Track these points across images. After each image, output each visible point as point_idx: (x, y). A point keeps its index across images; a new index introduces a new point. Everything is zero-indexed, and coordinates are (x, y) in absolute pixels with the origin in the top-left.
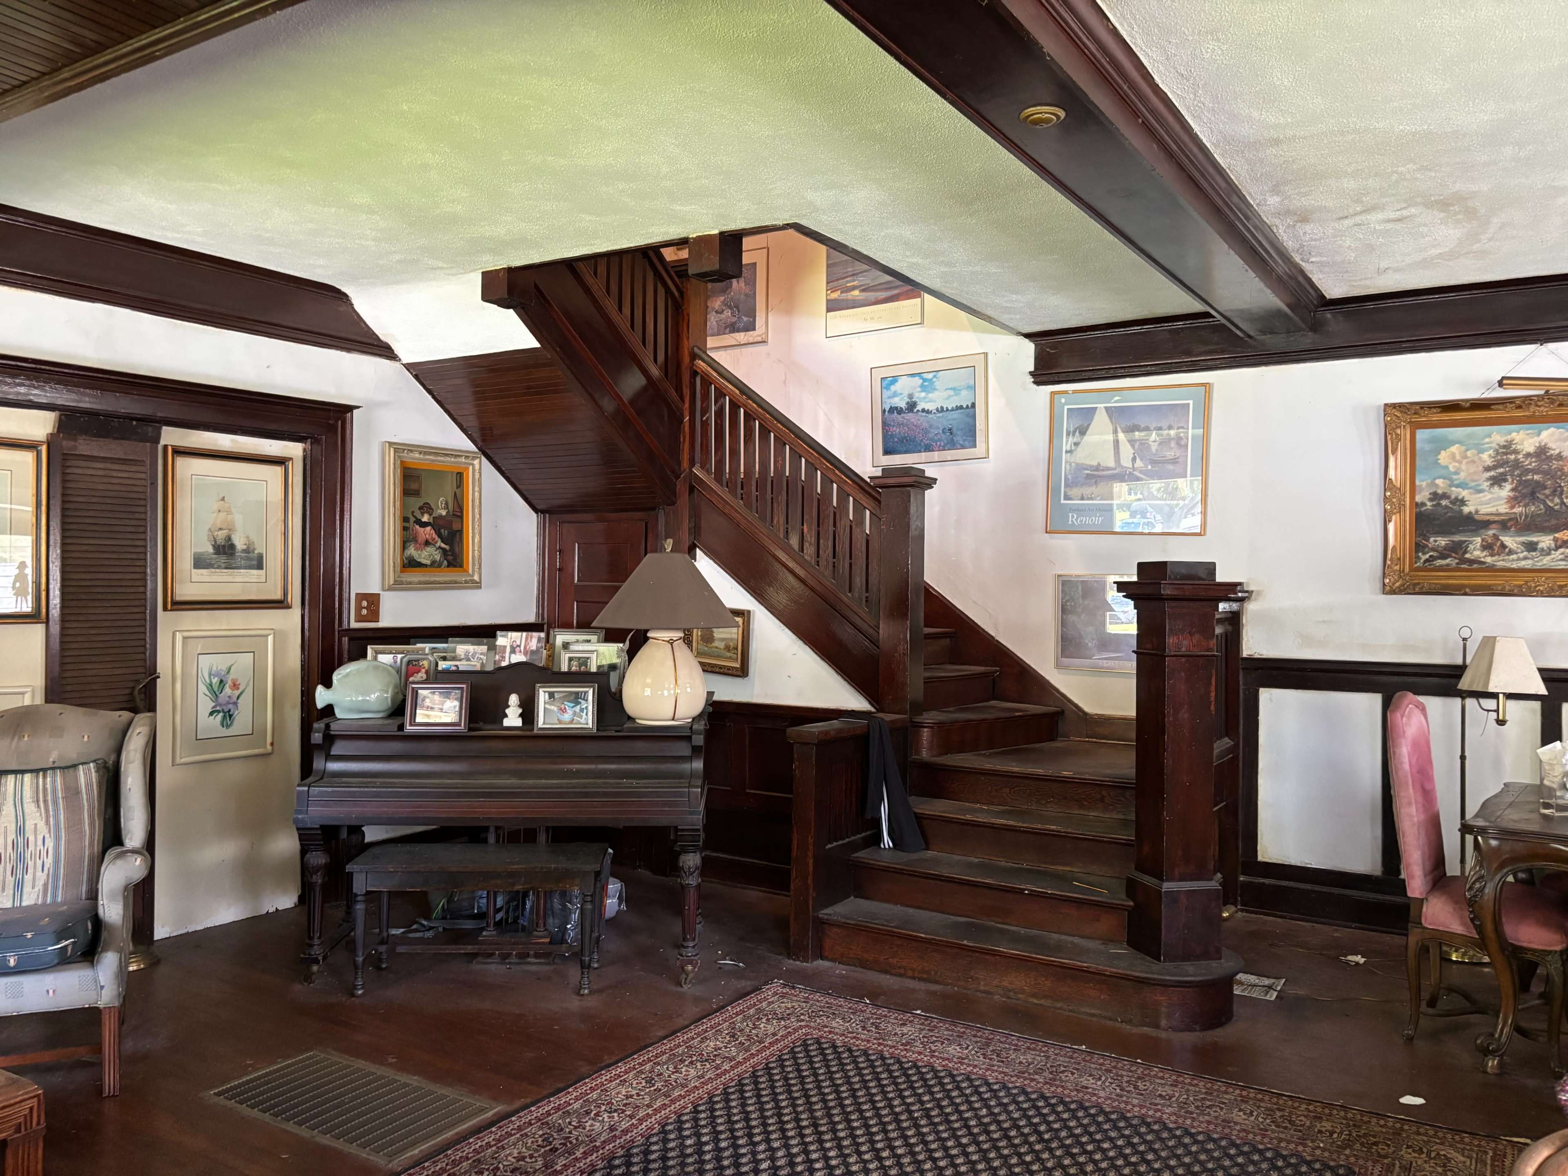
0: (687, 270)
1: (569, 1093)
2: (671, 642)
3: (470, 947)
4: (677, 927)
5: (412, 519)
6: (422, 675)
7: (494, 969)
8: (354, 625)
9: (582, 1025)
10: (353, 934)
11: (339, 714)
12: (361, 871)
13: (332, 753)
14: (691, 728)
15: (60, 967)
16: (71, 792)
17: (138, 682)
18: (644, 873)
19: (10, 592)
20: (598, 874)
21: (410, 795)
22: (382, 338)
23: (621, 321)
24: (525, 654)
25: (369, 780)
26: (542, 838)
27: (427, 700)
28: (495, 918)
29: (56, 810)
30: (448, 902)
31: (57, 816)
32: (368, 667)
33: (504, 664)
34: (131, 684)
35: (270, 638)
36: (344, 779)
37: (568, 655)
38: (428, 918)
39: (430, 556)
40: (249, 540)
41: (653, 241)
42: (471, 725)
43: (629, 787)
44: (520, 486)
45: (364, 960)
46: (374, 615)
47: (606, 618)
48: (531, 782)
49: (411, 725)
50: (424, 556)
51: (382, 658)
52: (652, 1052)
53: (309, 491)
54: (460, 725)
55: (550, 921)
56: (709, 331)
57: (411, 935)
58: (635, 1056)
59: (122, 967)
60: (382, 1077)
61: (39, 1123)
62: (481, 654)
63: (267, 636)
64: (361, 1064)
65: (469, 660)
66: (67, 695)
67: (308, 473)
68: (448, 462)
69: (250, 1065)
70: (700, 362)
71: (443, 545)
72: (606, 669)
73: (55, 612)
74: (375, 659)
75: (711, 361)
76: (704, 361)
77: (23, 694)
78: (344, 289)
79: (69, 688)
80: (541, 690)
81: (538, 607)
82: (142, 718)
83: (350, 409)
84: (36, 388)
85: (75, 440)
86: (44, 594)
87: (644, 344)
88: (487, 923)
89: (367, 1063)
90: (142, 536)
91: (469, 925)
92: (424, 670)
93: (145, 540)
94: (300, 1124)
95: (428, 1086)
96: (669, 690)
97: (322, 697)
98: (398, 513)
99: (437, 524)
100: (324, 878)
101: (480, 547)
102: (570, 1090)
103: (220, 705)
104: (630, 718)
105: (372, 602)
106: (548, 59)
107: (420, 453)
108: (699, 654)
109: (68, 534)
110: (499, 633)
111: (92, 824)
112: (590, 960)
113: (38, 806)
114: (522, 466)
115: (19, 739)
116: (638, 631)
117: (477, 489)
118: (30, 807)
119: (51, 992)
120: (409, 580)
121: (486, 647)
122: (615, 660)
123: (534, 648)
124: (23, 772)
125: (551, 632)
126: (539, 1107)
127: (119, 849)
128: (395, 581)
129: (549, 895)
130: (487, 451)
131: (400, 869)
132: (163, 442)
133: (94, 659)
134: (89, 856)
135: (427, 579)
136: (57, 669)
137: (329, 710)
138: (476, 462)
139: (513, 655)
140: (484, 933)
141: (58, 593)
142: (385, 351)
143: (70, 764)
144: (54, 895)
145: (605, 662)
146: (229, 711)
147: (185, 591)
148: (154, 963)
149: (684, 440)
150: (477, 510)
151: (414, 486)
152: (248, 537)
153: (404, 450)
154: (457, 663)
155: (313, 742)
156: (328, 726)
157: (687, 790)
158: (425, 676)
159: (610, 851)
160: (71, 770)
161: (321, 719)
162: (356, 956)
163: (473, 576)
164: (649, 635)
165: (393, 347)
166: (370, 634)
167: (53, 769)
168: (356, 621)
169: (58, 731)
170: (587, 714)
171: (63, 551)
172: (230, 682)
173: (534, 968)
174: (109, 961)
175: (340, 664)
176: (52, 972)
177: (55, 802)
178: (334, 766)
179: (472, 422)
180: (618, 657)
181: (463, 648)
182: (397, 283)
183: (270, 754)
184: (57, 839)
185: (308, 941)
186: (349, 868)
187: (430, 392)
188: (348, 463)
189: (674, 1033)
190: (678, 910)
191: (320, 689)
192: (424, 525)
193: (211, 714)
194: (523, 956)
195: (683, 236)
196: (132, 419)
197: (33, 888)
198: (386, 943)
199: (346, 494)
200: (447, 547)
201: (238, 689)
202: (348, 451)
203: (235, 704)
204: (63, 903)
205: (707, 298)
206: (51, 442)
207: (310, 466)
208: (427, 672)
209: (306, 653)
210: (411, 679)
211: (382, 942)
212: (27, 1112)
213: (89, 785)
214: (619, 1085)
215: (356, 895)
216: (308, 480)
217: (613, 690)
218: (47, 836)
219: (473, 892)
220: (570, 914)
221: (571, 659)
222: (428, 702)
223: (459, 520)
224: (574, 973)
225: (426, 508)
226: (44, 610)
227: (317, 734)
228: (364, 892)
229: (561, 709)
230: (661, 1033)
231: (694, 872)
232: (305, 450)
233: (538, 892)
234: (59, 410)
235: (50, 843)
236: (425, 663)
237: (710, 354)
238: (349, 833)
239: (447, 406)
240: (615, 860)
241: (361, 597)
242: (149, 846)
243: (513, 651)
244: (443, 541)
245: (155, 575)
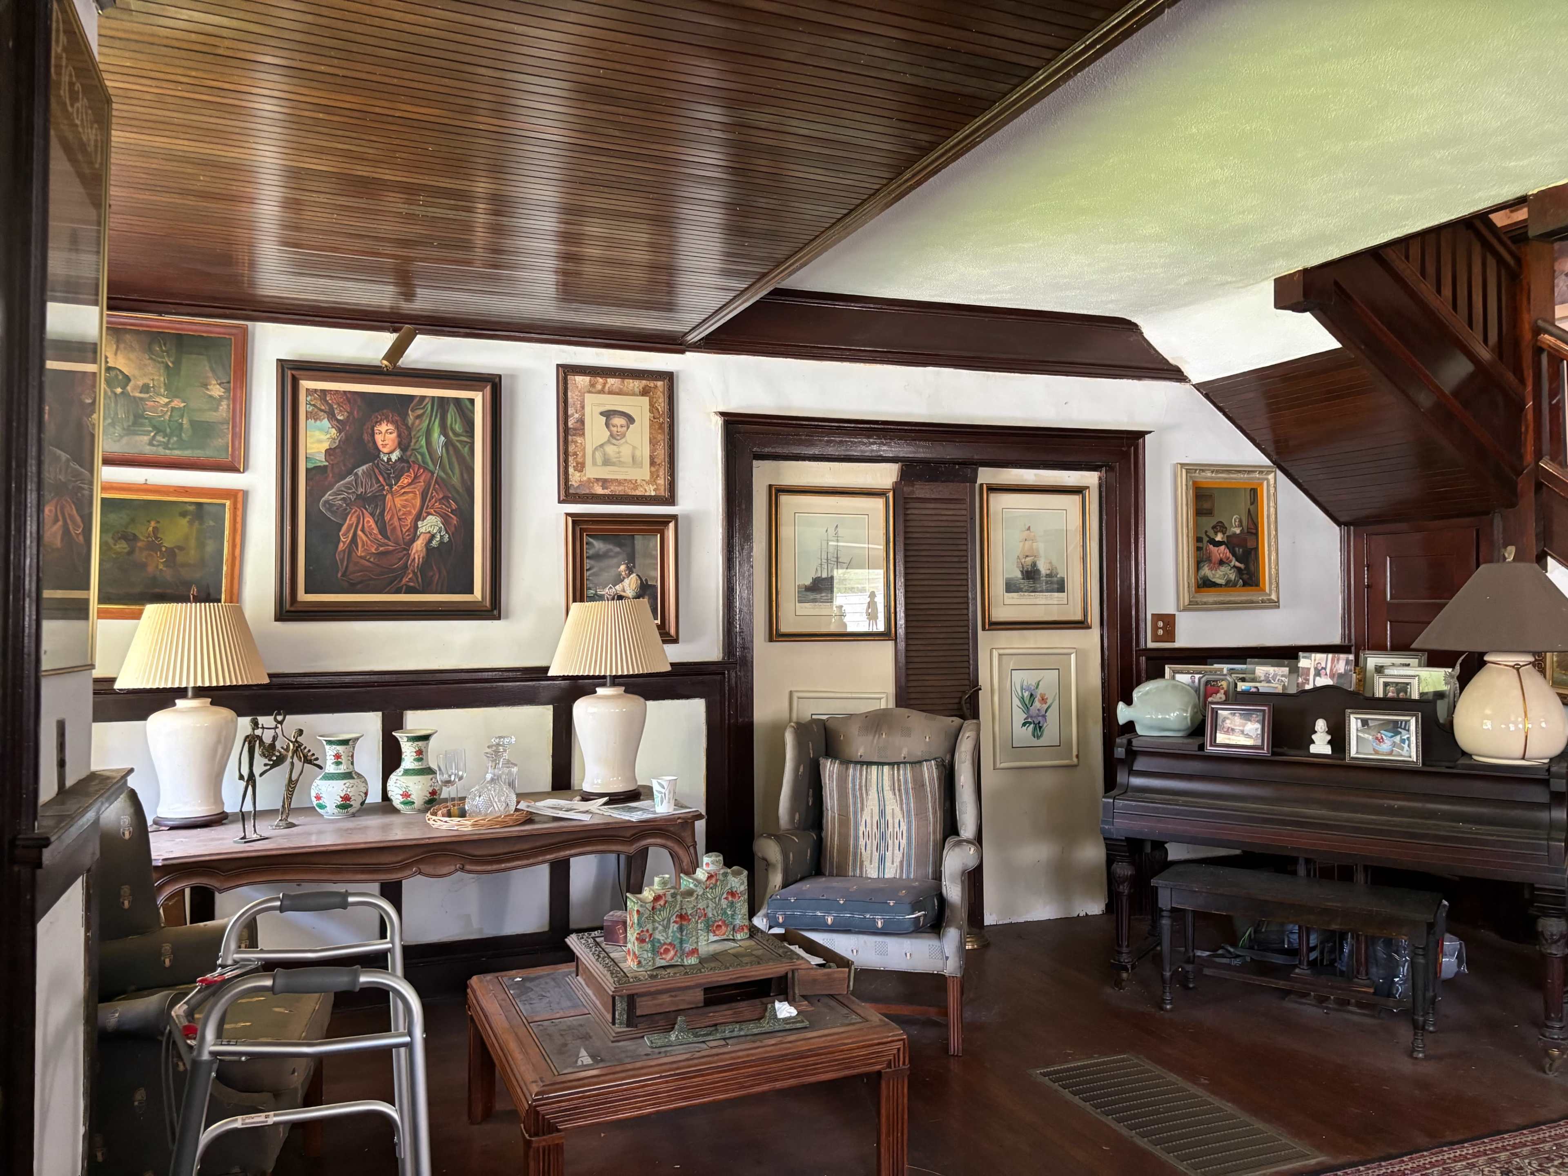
0: (1526, 232)
1: (1403, 1162)
2: (1517, 668)
3: (1282, 982)
4: (1537, 1003)
5: (1206, 539)
6: (1221, 696)
7: (1309, 1011)
8: (1151, 645)
9: (1417, 1092)
10: (1159, 948)
11: (1139, 730)
12: (1166, 887)
13: (1134, 768)
14: (1548, 770)
15: (914, 935)
16: (919, 785)
17: (964, 692)
18: (1489, 935)
19: (865, 617)
20: (1431, 926)
21: (1214, 816)
22: (1171, 361)
23: (1440, 304)
24: (1332, 676)
25: (1171, 797)
26: (1360, 877)
27: (1228, 721)
28: (1308, 958)
29: (908, 799)
30: (1255, 932)
31: (908, 804)
32: (1167, 686)
33: (1308, 687)
34: (960, 695)
35: (1073, 656)
36: (1147, 795)
37: (1382, 680)
38: (1234, 945)
39: (1224, 575)
40: (1052, 566)
41: (1481, 208)
42: (1275, 749)
43: (1468, 833)
44: (1319, 499)
45: (1172, 976)
46: (1170, 635)
47: (1429, 638)
48: (1346, 815)
49: (1211, 745)
50: (1219, 575)
51: (1179, 677)
52: (1509, 1139)
53: (1105, 517)
54: (1263, 749)
55: (1373, 970)
56: (1557, 299)
57: (1217, 960)
58: (1486, 1140)
59: (962, 944)
60: (1195, 1096)
61: (904, 1065)
62: (1282, 676)
63: (1070, 654)
64: (1172, 1077)
65: (1269, 682)
66: (912, 702)
67: (1104, 499)
68: (1241, 479)
69: (1070, 1055)
70: (1546, 336)
71: (1237, 564)
72: (1431, 697)
73: (901, 631)
74: (1173, 678)
75: (1561, 333)
76: (1551, 334)
77: (880, 699)
78: (1134, 320)
79: (913, 696)
80: (1352, 717)
81: (1343, 627)
82: (969, 724)
83: (1142, 434)
84: (884, 445)
85: (913, 486)
86: (893, 616)
87: (1470, 325)
88: (1300, 959)
89: (1180, 1079)
90: (964, 565)
91: (1278, 959)
92: (1222, 691)
93: (967, 568)
94: (1119, 1120)
95: (1244, 1117)
96: (1516, 724)
97: (1123, 713)
98: (1191, 534)
99: (1231, 543)
100: (1130, 889)
101: (1277, 564)
102: (1405, 1159)
103: (1031, 717)
104: (1464, 754)
105: (1168, 623)
106: (1349, 38)
107: (1212, 472)
108: (1555, 684)
109: (909, 565)
110: (1301, 654)
111: (935, 813)
112: (1425, 1022)
113: (895, 794)
114: (1321, 477)
115: (879, 737)
116: (1471, 654)
117: (1272, 504)
118: (889, 794)
119: (908, 955)
120: (1205, 600)
121: (1287, 669)
122: (1443, 688)
123: (1342, 671)
124: (883, 764)
125: (1361, 655)
126: (1369, 1169)
127: (957, 839)
128: (1190, 601)
129: (1371, 941)
130: (1283, 464)
131: (1204, 890)
132: (979, 481)
133: (930, 671)
134: (934, 841)
135: (1221, 599)
136: (903, 680)
137: (1130, 726)
138: (1271, 477)
139: (1318, 678)
140: (1297, 971)
141: (903, 615)
142: (1175, 374)
143: (916, 760)
144: (909, 873)
145: (1430, 689)
146: (1039, 723)
147: (999, 614)
148: (985, 946)
149: (1527, 430)
150: (1272, 527)
151: (1206, 505)
152: (1050, 563)
153: (1196, 470)
154: (1257, 684)
155: (1116, 756)
156: (1130, 742)
157: (1545, 842)
158: (1224, 697)
159: (1445, 903)
160: (917, 765)
161: (1123, 734)
162: (1163, 969)
163: (1270, 595)
164: (1486, 658)
165: (1183, 370)
166: (1167, 654)
167: (905, 763)
168: (1152, 641)
169: (907, 732)
170: (1409, 746)
171: (906, 580)
172: (1038, 696)
173: (1356, 1018)
174: (952, 935)
175: (1139, 683)
176: (910, 938)
177: (907, 793)
178: (1137, 781)
179: (1266, 436)
180: (1446, 684)
181: (1262, 670)
182: (1185, 305)
183: (1076, 766)
184: (909, 823)
185: (1116, 948)
186: (1154, 882)
187: (1220, 409)
188: (1141, 487)
189: (1538, 1124)
190: (1538, 984)
191: (1121, 706)
192: (1218, 544)
193: (1024, 724)
194: (1343, 1003)
195: (1519, 195)
196: (955, 463)
197: (893, 863)
198: (1193, 963)
199: (1140, 518)
200: (1242, 566)
201: (1046, 703)
202: (1141, 475)
203: (1044, 716)
204: (915, 880)
205: (1554, 260)
206: (896, 489)
207: (1106, 493)
208: (1225, 693)
209: (1106, 671)
210: (1210, 699)
211: (1189, 961)
212: (895, 1052)
213: (931, 779)
214: (1466, 1168)
215: (1162, 910)
216: (1104, 506)
217: (1441, 721)
218: (902, 820)
219: (1282, 924)
220: (1398, 966)
221: (1386, 684)
222: (1228, 724)
223: (1254, 537)
224: (1405, 1033)
225: (1220, 527)
226: (893, 630)
227: (1119, 749)
228: (1169, 907)
229: (1377, 738)
230: (1519, 1121)
231: (1558, 940)
232: (1100, 478)
233: (1358, 936)
234: (901, 461)
235: (904, 827)
236: (1224, 684)
237: (1560, 325)
238: (1153, 849)
239: (1239, 422)
240: (1451, 914)
241: (1157, 617)
242: (978, 839)
243: (1318, 673)
244: (1237, 560)
245: (975, 599)
